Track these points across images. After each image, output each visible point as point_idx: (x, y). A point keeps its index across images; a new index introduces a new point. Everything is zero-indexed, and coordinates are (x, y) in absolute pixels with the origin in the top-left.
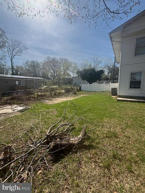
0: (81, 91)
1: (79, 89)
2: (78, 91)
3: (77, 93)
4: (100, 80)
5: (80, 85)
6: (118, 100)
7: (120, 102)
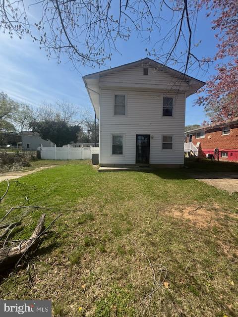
0: (42, 159)
1: (35, 155)
2: (33, 159)
3: (32, 163)
4: (75, 142)
5: (39, 149)
6: (100, 171)
7: (102, 173)
